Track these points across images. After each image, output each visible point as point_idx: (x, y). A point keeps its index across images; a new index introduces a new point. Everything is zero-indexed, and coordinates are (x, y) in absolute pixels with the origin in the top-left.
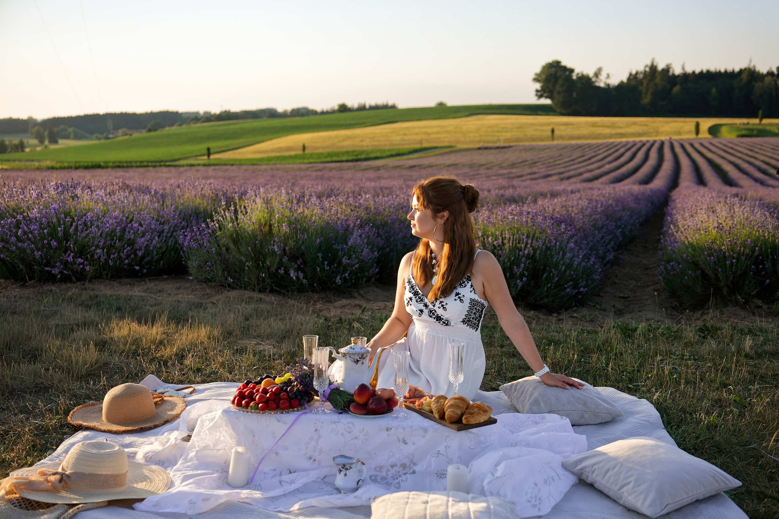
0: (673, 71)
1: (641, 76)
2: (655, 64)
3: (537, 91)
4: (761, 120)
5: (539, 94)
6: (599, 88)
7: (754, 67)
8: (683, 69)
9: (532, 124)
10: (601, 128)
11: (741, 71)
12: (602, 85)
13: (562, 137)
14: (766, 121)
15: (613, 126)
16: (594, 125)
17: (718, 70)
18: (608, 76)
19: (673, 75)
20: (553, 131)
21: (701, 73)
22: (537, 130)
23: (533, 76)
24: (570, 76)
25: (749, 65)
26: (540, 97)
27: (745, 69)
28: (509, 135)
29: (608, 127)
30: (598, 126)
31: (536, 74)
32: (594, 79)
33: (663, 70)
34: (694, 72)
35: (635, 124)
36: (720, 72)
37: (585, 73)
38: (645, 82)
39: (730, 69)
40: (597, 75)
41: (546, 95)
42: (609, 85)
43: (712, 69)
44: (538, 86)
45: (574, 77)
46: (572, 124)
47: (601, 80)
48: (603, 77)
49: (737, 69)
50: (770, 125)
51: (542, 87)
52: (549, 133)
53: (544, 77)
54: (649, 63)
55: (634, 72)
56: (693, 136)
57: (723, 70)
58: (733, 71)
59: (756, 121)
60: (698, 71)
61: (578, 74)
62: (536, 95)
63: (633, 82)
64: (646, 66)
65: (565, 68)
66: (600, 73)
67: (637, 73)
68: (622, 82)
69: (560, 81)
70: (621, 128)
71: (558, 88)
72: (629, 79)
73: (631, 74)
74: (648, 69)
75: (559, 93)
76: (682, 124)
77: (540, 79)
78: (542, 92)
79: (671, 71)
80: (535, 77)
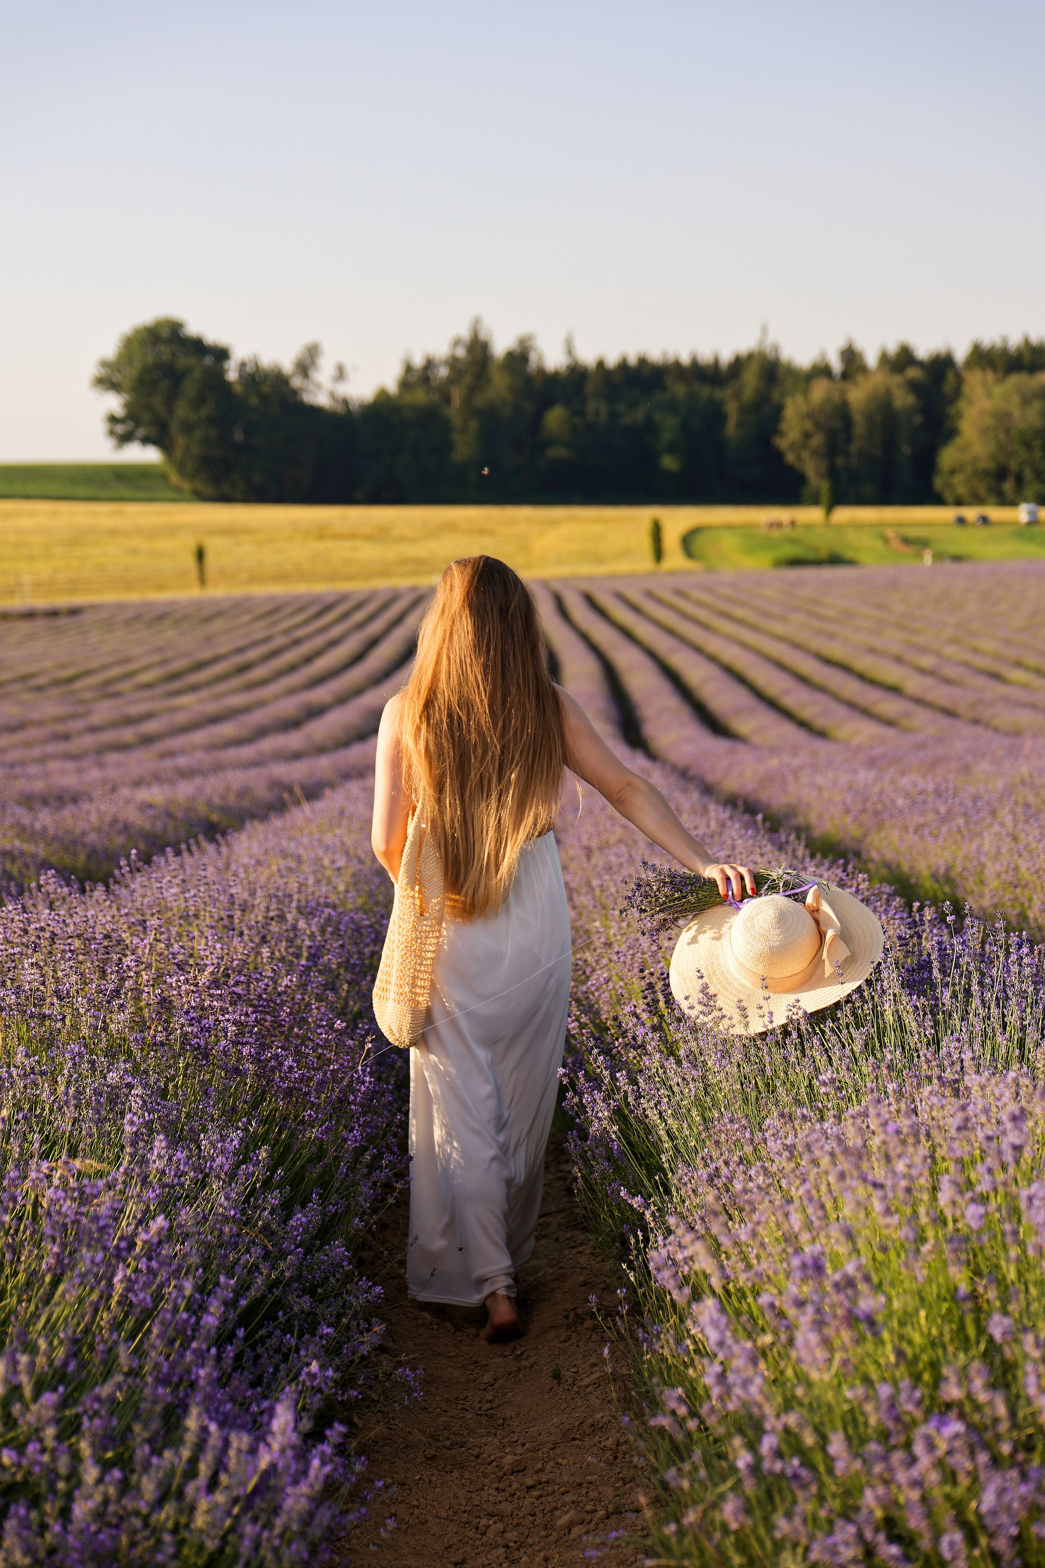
0: (540, 358)
1: (443, 372)
2: (483, 336)
3: (113, 419)
4: (829, 510)
5: (120, 429)
6: (316, 411)
7: (776, 349)
8: (570, 351)
9: (113, 532)
10: (347, 544)
11: (738, 364)
12: (322, 400)
13: (227, 576)
14: (844, 514)
15: (381, 535)
16: (322, 533)
17: (671, 359)
18: (341, 374)
19: (541, 371)
20: (200, 555)
21: (623, 366)
22: (134, 551)
23: (92, 370)
24: (216, 376)
25: (762, 341)
26: (124, 439)
27: (750, 356)
28: (43, 570)
29: (370, 538)
30: (337, 537)
31: (104, 364)
32: (296, 382)
33: (510, 355)
34: (601, 364)
35: (451, 527)
36: (677, 365)
37: (267, 360)
38: (457, 395)
39: (705, 355)
40: (305, 367)
41: (141, 432)
42: (345, 402)
43: (655, 355)
44: (114, 403)
45: (232, 375)
46: (249, 531)
47: (319, 386)
48: (323, 374)
49: (726, 357)
50: (858, 526)
51: (127, 406)
52: (190, 562)
53: (132, 372)
54: (465, 333)
55: (418, 361)
56: (646, 563)
57: (685, 359)
58: (716, 362)
59: (812, 515)
60: (612, 360)
61: (243, 365)
62: (111, 433)
63: (420, 397)
64: (457, 343)
65: (197, 346)
66: (313, 363)
67: (430, 364)
68: (383, 395)
69: (190, 387)
70: (411, 540)
71: (182, 411)
72: (405, 384)
73: (409, 369)
74: (461, 352)
75: (188, 428)
76: (597, 529)
77: (117, 378)
78: (130, 425)
79: (533, 357)
80: (103, 372)
